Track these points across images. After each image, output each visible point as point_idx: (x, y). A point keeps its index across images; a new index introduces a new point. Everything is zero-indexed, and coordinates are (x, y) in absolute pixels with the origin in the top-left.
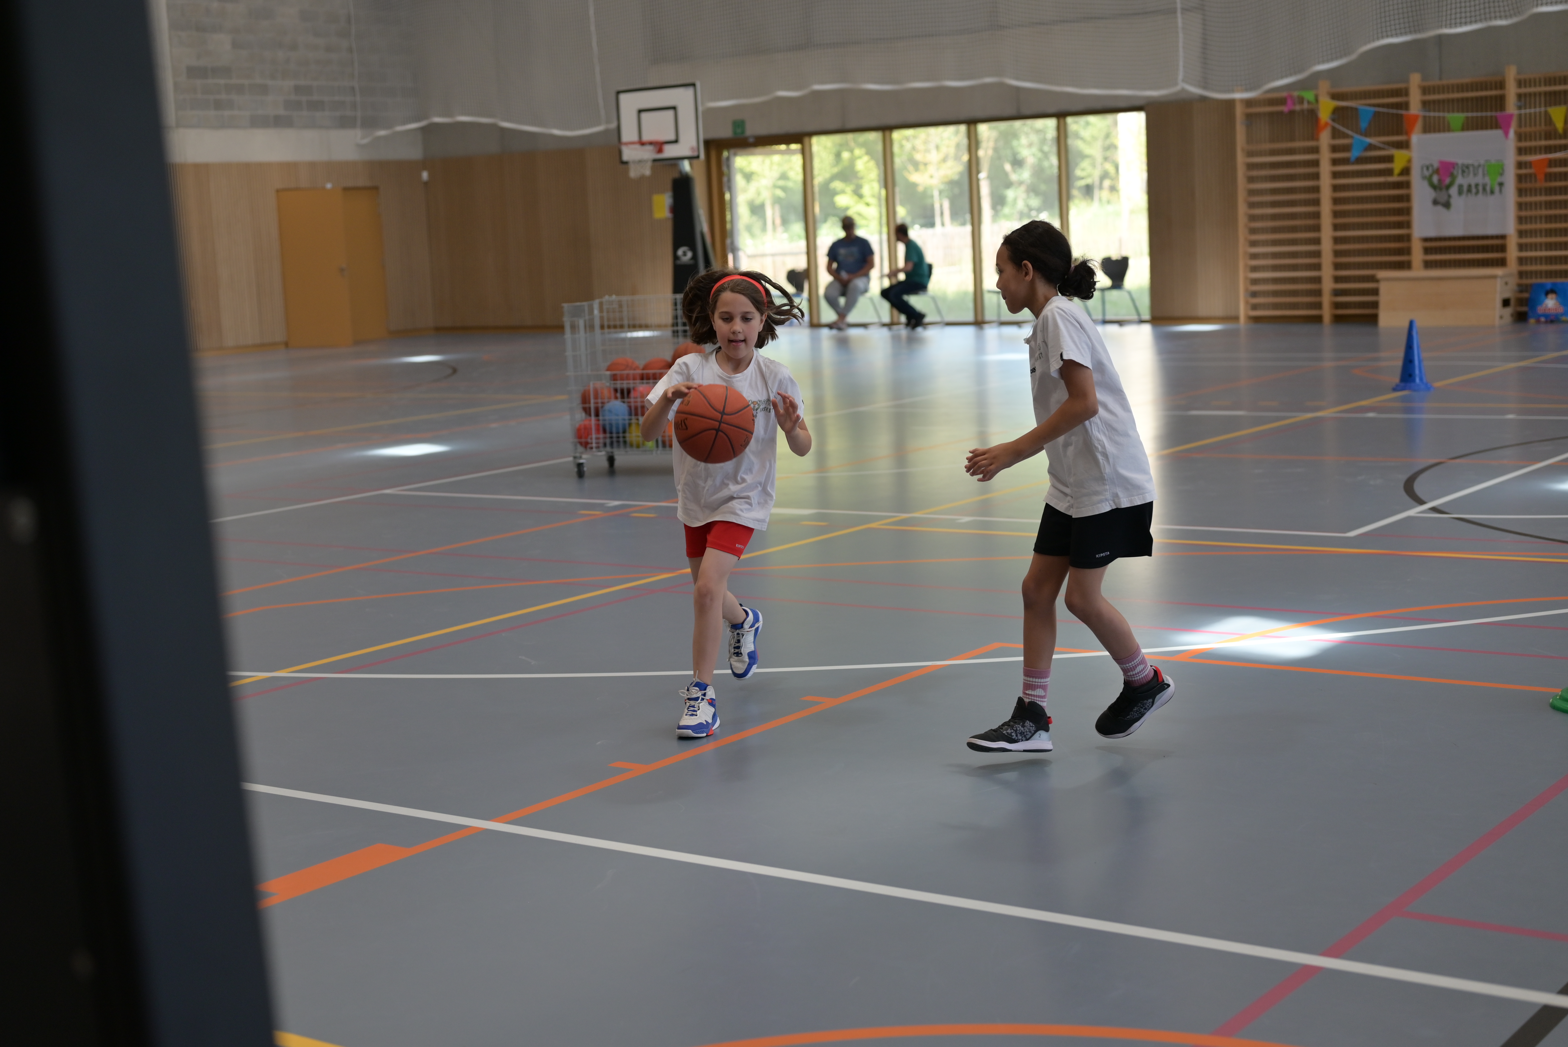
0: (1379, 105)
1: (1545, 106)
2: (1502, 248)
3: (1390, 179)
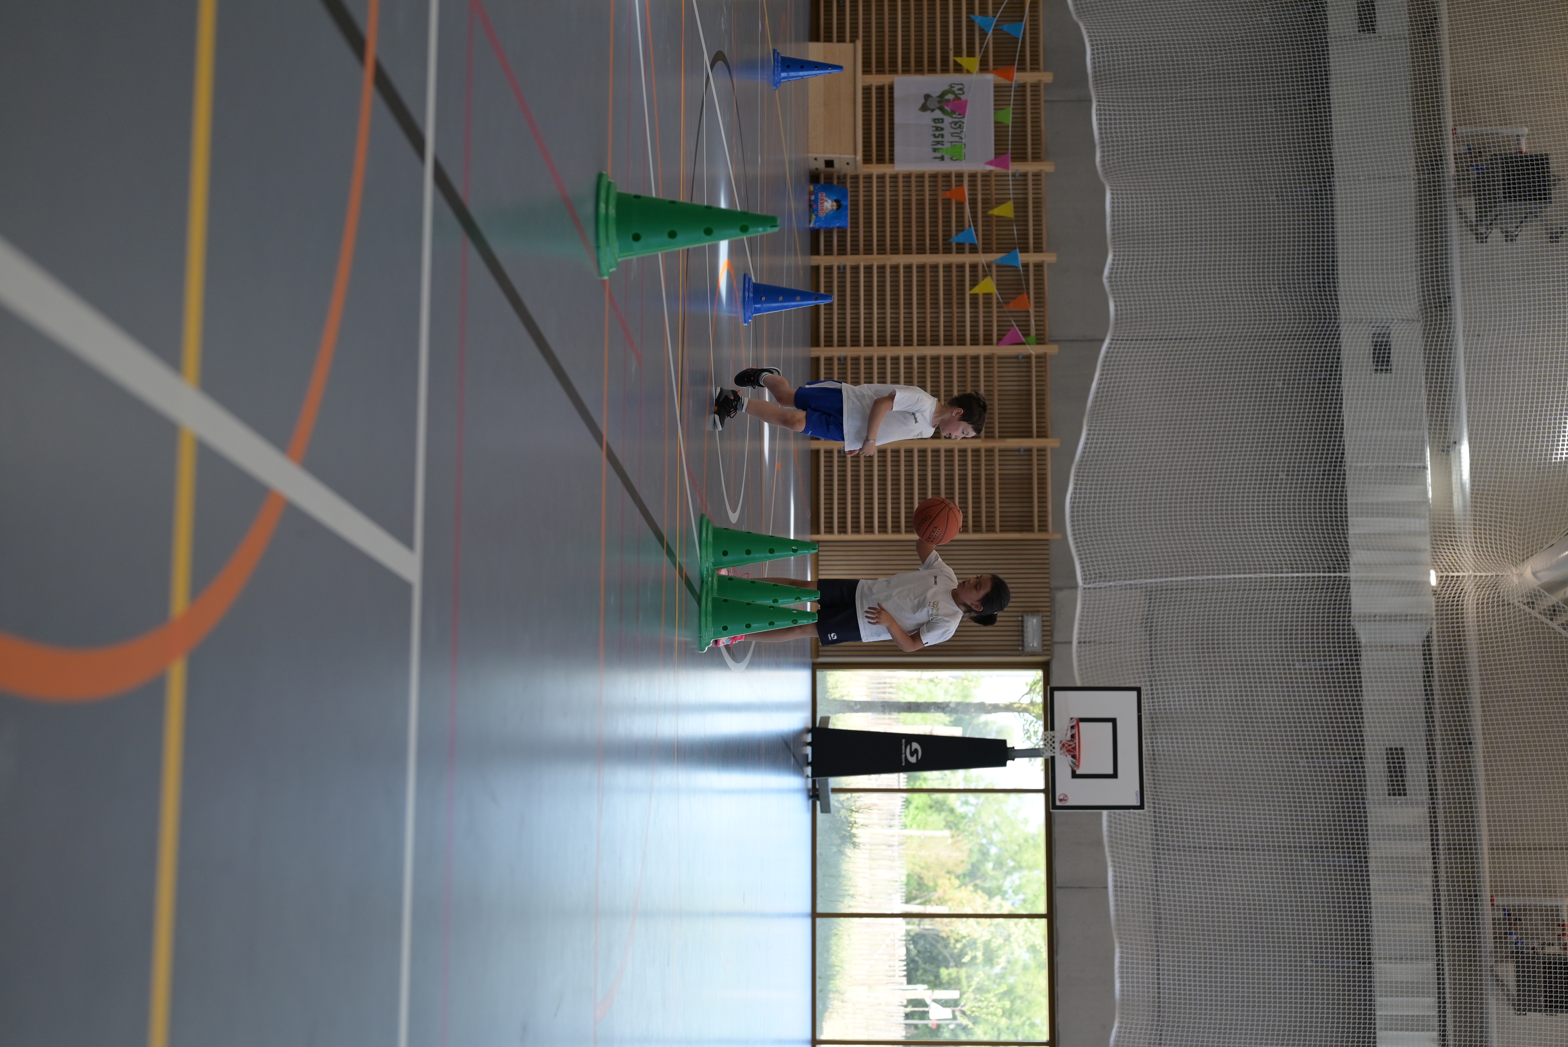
0: (1023, 42)
1: (1014, 199)
2: (881, 160)
3: (951, 53)
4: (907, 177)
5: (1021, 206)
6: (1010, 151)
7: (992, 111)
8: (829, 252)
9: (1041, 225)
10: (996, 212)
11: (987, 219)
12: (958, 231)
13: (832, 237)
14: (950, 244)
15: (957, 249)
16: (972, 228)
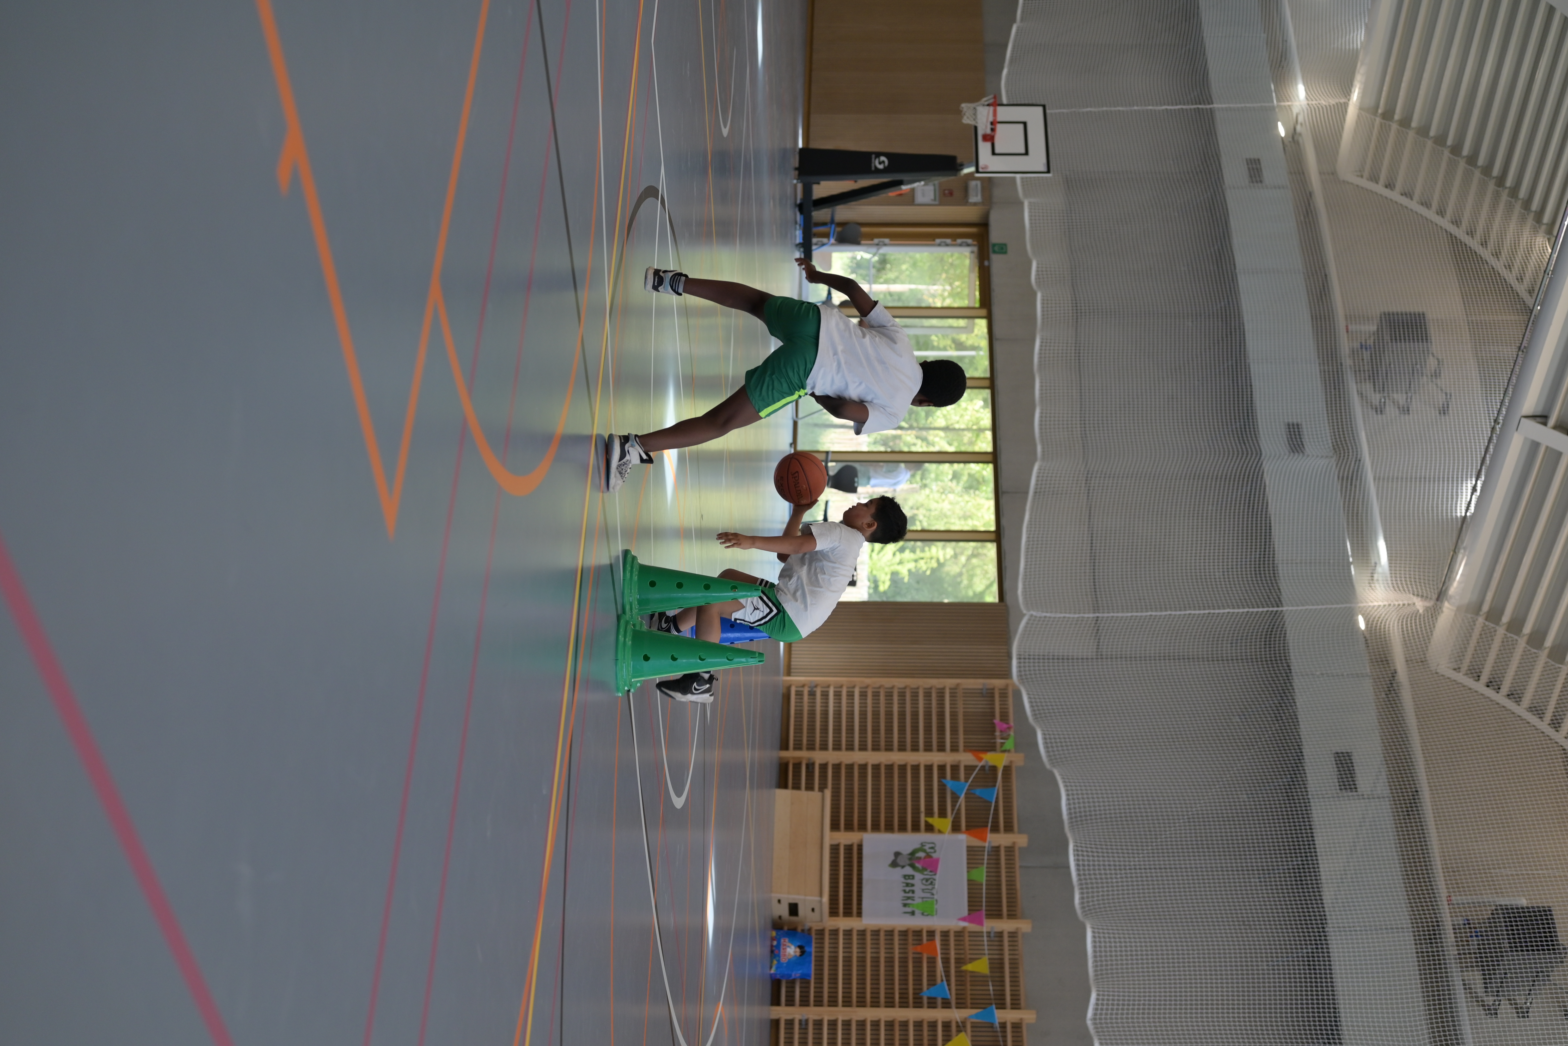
0: (996, 806)
1: (989, 956)
2: (848, 913)
3: (922, 816)
4: (876, 933)
5: (997, 965)
6: (984, 908)
7: (965, 869)
8: (790, 1002)
9: (1018, 986)
10: (969, 967)
11: (960, 974)
12: (930, 985)
13: (794, 987)
14: (921, 998)
15: (928, 1003)
16: (945, 983)
